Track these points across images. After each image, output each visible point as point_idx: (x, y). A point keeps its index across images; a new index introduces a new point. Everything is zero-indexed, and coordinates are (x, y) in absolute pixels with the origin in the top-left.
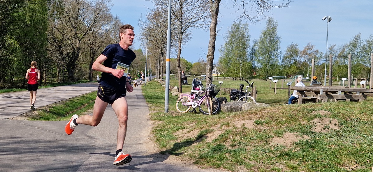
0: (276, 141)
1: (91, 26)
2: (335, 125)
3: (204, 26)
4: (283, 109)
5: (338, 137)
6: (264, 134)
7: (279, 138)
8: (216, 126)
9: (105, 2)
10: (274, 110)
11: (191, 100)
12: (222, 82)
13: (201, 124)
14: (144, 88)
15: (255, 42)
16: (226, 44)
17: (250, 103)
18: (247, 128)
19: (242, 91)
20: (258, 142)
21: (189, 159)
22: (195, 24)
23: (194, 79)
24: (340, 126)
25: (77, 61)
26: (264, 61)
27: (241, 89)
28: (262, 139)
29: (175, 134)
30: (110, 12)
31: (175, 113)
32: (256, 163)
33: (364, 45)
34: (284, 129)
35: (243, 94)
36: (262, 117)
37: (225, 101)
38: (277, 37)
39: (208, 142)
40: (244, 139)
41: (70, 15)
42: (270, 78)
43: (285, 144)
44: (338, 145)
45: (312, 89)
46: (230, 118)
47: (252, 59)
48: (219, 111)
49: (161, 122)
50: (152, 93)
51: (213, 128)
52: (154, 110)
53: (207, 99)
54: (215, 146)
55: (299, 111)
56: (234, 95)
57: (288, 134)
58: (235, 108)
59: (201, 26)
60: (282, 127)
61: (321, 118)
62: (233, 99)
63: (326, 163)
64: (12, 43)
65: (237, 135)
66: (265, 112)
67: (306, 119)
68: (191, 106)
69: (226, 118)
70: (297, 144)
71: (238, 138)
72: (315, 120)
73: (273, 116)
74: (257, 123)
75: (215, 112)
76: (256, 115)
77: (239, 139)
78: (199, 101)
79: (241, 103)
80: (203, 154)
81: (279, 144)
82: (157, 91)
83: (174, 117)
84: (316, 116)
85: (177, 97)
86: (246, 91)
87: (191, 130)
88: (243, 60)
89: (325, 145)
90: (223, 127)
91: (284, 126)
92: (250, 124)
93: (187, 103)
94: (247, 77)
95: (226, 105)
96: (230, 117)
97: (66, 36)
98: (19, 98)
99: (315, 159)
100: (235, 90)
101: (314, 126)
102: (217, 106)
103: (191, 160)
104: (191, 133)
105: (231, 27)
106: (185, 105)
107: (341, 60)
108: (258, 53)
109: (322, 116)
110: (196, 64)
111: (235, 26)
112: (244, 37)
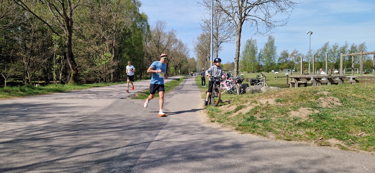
1: (166, 45)
3: (232, 42)
9: (174, 32)
14: (197, 79)
15: (261, 50)
22: (226, 40)
26: (266, 61)
30: (176, 37)
33: (331, 49)
41: (155, 40)
42: (272, 71)
47: (259, 60)
56: (253, 82)
59: (229, 42)
64: (125, 57)
88: (254, 61)
94: (257, 71)
97: (153, 52)
105: (246, 42)
107: (316, 59)
108: (263, 57)
109: (325, 96)
110: (225, 64)
111: (249, 41)
112: (254, 48)
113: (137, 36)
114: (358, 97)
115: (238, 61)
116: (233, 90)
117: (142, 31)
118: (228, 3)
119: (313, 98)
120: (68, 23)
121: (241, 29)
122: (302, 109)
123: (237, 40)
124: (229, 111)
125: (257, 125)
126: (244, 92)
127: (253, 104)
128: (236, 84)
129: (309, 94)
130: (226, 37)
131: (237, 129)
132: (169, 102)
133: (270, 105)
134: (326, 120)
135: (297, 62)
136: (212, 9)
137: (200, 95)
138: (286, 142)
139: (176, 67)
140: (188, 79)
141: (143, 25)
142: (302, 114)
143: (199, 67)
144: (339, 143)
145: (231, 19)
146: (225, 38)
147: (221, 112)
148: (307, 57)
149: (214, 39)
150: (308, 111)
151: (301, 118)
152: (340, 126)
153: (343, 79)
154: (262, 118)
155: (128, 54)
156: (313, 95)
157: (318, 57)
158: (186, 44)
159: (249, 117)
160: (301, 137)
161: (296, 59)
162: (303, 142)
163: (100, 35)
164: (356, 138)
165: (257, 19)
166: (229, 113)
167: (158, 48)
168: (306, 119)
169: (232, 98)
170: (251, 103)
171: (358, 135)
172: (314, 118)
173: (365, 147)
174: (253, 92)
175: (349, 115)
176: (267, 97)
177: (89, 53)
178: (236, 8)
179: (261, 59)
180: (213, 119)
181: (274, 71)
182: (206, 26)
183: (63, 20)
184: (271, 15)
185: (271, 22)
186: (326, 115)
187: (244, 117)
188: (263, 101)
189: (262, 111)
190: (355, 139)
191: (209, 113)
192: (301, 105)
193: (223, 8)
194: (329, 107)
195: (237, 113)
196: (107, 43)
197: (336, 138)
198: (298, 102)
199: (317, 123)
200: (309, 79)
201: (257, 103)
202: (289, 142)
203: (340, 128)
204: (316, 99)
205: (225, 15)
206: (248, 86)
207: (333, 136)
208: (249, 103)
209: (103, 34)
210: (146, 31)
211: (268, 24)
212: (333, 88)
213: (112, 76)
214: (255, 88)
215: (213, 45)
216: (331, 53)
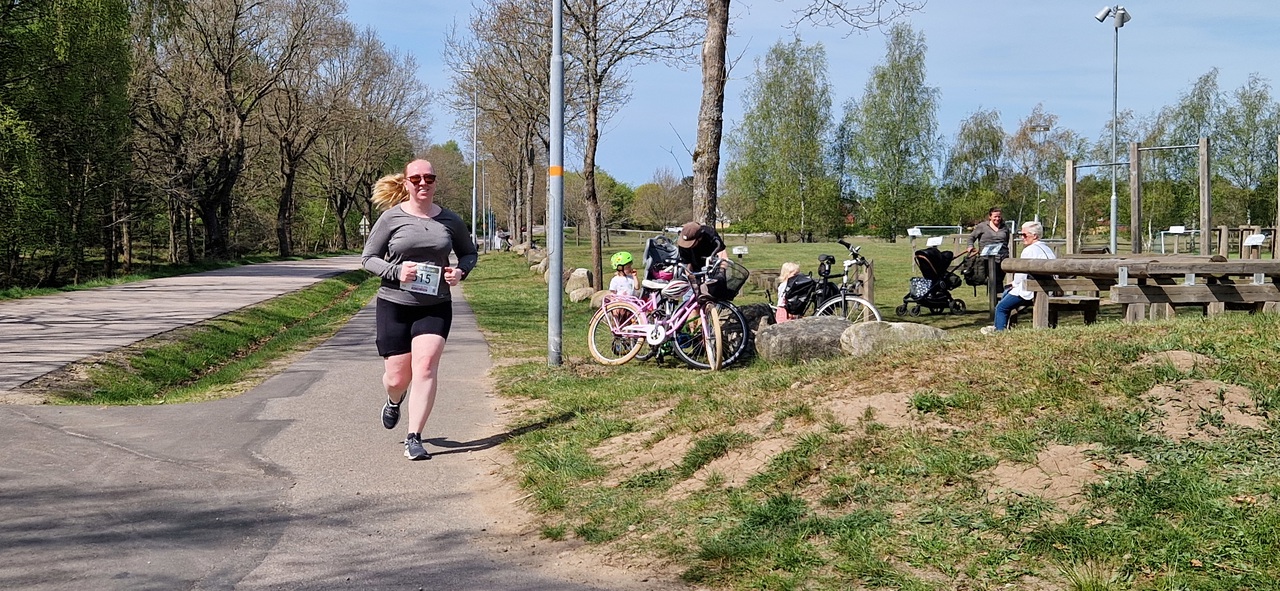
0: (1009, 480)
1: (283, 65)
2: (1243, 409)
3: (678, 53)
4: (1018, 348)
5: (1262, 458)
6: (955, 450)
7: (1019, 467)
8: (758, 418)
10: (983, 354)
11: (643, 315)
12: (745, 251)
13: (695, 412)
16: (749, 117)
17: (869, 326)
18: (882, 428)
19: (829, 280)
20: (934, 485)
21: (659, 561)
22: (643, 45)
23: (651, 241)
24: (1265, 415)
26: (881, 173)
27: (826, 275)
28: (952, 473)
29: (596, 453)
31: (587, 366)
32: (939, 575)
33: (1230, 111)
34: (1033, 427)
35: (831, 291)
36: (939, 379)
37: (767, 317)
38: (927, 89)
39: (733, 485)
40: (877, 473)
42: (911, 232)
43: (1048, 494)
44: (1272, 494)
45: (1087, 266)
46: (807, 388)
47: (842, 167)
48: (747, 356)
49: (536, 402)
50: (500, 293)
51: (746, 427)
52: (509, 354)
53: (701, 311)
54: (764, 502)
55: (1084, 354)
56: (801, 294)
57: (1055, 451)
58: (808, 345)
59: (665, 54)
60: (1026, 420)
61: (1178, 380)
62: (796, 310)
63: (1239, 577)
64: (8, 128)
65: (849, 458)
66: (948, 359)
67: (1118, 388)
68: (645, 337)
69: (793, 386)
70: (1099, 492)
71: (852, 470)
72: (1157, 391)
73: (981, 378)
74: (925, 406)
75: (732, 358)
76: (911, 375)
77: (856, 473)
78: (673, 318)
79: (830, 324)
80: (716, 537)
81: (1025, 492)
82: (515, 288)
83: (583, 383)
84: (1160, 374)
85: (585, 305)
86: (845, 278)
87: (660, 438)
88: (811, 172)
89: (1217, 494)
90: (787, 425)
91: (1032, 418)
92: (892, 410)
93: (630, 327)
94: (825, 231)
95: (775, 334)
96: (808, 383)
99: (1188, 555)
100: (804, 276)
101: (1156, 416)
102: (738, 336)
103: (669, 563)
104: (658, 447)
105: (764, 59)
106: (620, 336)
107: (1151, 164)
110: (645, 188)
111: (783, 53)
112: (811, 93)
135: (1047, 181)
139: (342, 202)
146: (637, 32)
149: (577, 38)
157: (1165, 154)
161: (1044, 167)
167: (229, 83)
179: (848, 163)
181: (924, 232)
215: (563, 70)
216: (1233, 133)
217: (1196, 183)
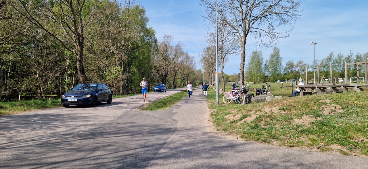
1: (173, 58)
3: (237, 53)
9: (180, 45)
15: (266, 61)
16: (249, 63)
22: (231, 52)
25: (167, 78)
26: (272, 71)
30: (183, 50)
33: (336, 59)
42: (278, 81)
56: (259, 92)
64: (134, 70)
88: (260, 72)
94: (263, 81)
97: (161, 64)
98: (137, 98)
105: (251, 53)
107: (321, 69)
108: (268, 67)
109: (328, 104)
110: (231, 76)
111: (254, 53)
112: (259, 59)
113: (145, 50)
114: (359, 105)
115: (243, 72)
116: (239, 100)
117: (150, 45)
118: (232, 17)
119: (316, 106)
120: (79, 39)
121: (245, 41)
122: (305, 116)
123: (242, 51)
124: (234, 120)
125: (262, 132)
126: (250, 102)
127: (257, 112)
128: (242, 94)
129: (312, 102)
130: (231, 50)
131: (242, 137)
132: (176, 113)
133: (274, 113)
134: (328, 127)
135: (302, 72)
136: (216, 23)
137: (207, 105)
138: (289, 148)
139: (183, 80)
140: (195, 90)
141: (151, 39)
142: (305, 121)
143: (205, 78)
144: (340, 149)
145: (236, 31)
147: (226, 120)
148: (312, 67)
149: (220, 52)
150: (311, 119)
151: (304, 126)
152: (342, 132)
153: (347, 87)
154: (266, 125)
155: (137, 67)
156: (316, 103)
157: (324, 67)
158: (193, 57)
159: (253, 125)
160: (303, 144)
161: (302, 69)
162: (306, 148)
163: (110, 50)
164: (357, 143)
165: (261, 31)
166: (234, 122)
167: (166, 61)
168: (309, 126)
169: (238, 107)
170: (256, 112)
171: (359, 140)
172: (317, 125)
173: (365, 152)
174: (258, 101)
175: (351, 122)
176: (271, 106)
177: (99, 67)
178: (240, 21)
179: (266, 70)
180: (219, 128)
181: (280, 81)
182: (211, 39)
183: (75, 37)
184: (274, 26)
185: (275, 34)
186: (329, 121)
187: (249, 125)
188: (268, 110)
189: (266, 119)
190: (356, 145)
191: (215, 122)
192: (304, 112)
193: (228, 21)
194: (331, 114)
195: (242, 122)
196: (116, 57)
197: (338, 144)
198: (301, 110)
199: (319, 130)
200: (313, 88)
201: (261, 112)
202: (292, 148)
203: (341, 134)
204: (318, 107)
205: (229, 29)
206: (254, 96)
207: (335, 142)
208: (254, 112)
209: (113, 48)
210: (154, 45)
211: (272, 36)
212: (335, 96)
213: (121, 88)
214: (261, 98)
215: (218, 57)
216: (337, 62)
217: (330, 71)
